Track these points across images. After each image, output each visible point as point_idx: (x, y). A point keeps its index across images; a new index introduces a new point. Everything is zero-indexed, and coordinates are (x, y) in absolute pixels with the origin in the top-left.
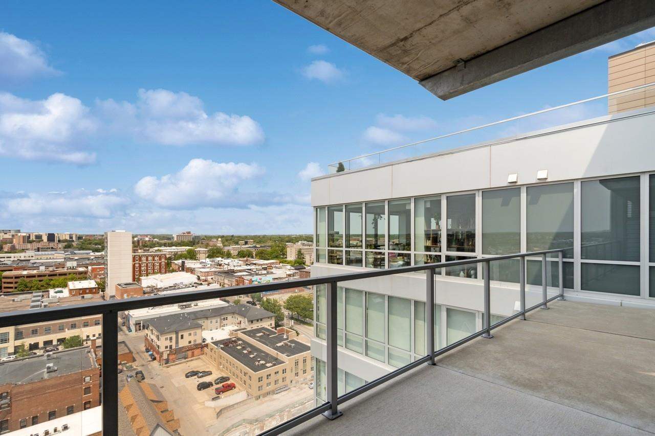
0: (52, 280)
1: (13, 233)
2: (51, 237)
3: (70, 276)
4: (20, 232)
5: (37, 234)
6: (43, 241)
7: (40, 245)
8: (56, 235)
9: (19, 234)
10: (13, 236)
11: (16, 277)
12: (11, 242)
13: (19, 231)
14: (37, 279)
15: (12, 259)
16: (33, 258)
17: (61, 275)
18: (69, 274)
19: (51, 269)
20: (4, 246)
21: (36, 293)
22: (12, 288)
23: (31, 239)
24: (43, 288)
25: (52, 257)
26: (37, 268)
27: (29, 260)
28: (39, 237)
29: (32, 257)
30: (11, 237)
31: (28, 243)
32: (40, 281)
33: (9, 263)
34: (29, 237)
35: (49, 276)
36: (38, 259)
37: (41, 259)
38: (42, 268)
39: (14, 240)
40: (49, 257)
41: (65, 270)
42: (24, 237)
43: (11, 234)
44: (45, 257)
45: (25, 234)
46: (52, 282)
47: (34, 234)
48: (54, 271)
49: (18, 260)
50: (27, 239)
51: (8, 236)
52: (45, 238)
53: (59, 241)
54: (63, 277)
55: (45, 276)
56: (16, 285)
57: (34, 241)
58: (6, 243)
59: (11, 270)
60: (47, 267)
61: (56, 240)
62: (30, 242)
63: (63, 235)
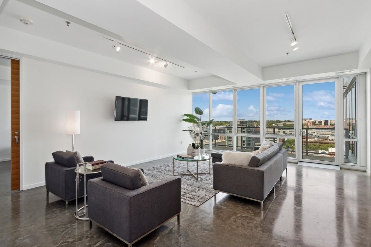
0: (321, 145)
1: (308, 120)
2: (326, 122)
3: (330, 145)
4: (311, 120)
5: (319, 120)
6: (322, 124)
7: (320, 127)
8: (329, 121)
9: (311, 121)
10: (308, 121)
12: (307, 125)
14: (313, 144)
16: (315, 133)
17: (325, 143)
18: (330, 143)
21: (312, 151)
24: (316, 149)
25: (324, 133)
26: (314, 138)
27: (313, 134)
28: (320, 122)
29: (315, 132)
30: (307, 122)
31: (315, 125)
32: (315, 145)
35: (320, 143)
36: (317, 134)
37: (319, 134)
38: (316, 139)
39: (309, 124)
41: (328, 141)
42: (313, 122)
43: (307, 121)
44: (321, 133)
45: (313, 121)
46: (320, 147)
47: (318, 121)
48: (322, 141)
50: (314, 123)
51: (306, 122)
53: (331, 125)
54: (326, 145)
55: (317, 143)
57: (318, 124)
60: (319, 138)
61: (329, 124)
62: (316, 125)
63: (334, 121)
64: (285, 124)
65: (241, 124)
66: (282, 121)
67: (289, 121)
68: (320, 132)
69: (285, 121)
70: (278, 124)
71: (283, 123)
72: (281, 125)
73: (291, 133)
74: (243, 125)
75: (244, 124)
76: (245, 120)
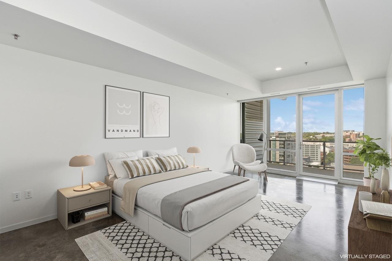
11: (350, 156)
13: (354, 131)
15: (349, 146)
20: (346, 139)
22: (348, 161)
23: (360, 135)
33: (348, 148)
34: (359, 134)
49: (352, 147)
56: (350, 160)
58: (347, 137)
59: (348, 152)
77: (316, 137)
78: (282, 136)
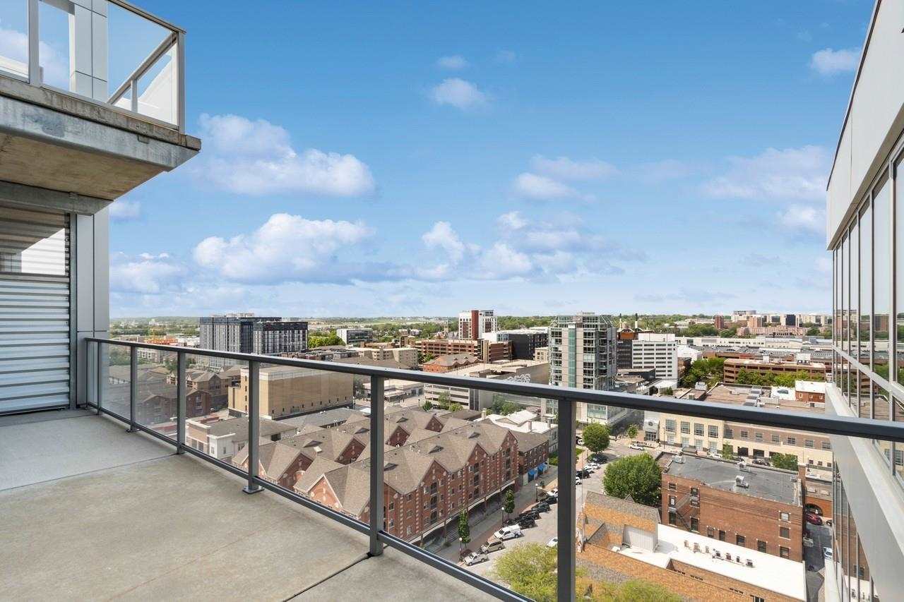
0: (776, 375)
1: (748, 314)
2: (791, 320)
3: (800, 374)
4: (755, 314)
5: (774, 315)
6: (780, 324)
7: (776, 330)
8: (797, 317)
9: (754, 316)
10: (748, 317)
11: (738, 367)
12: (746, 326)
13: (754, 312)
14: (758, 371)
15: (741, 345)
16: (764, 346)
17: (788, 370)
18: (799, 370)
19: (776, 361)
20: (737, 329)
21: (755, 388)
22: (733, 378)
23: (767, 322)
24: (765, 383)
25: (786, 345)
26: (760, 358)
27: (758, 348)
28: (776, 320)
29: (763, 344)
30: (745, 319)
31: (763, 326)
32: (763, 374)
33: (736, 349)
34: (765, 319)
35: (774, 369)
36: (769, 347)
37: (773, 347)
38: (766, 359)
39: (748, 323)
40: (782, 345)
41: (794, 364)
42: (759, 319)
43: (746, 316)
44: (778, 345)
45: (759, 316)
46: (776, 378)
47: (771, 316)
48: (780, 363)
49: (747, 346)
50: (763, 322)
51: (743, 318)
52: (783, 321)
53: (801, 325)
54: (790, 373)
55: (768, 368)
56: (737, 375)
57: (770, 324)
58: (740, 326)
59: (738, 358)
60: (772, 356)
61: (797, 323)
62: (766, 326)
63: (808, 318)
64: (693, 323)
65: (585, 324)
66: (687, 317)
67: (702, 317)
68: (774, 342)
69: (694, 317)
70: (676, 323)
71: (689, 320)
72: (683, 325)
73: (706, 344)
74: (588, 326)
75: (592, 323)
76: (594, 313)
77: (676, 325)
78: (589, 323)
